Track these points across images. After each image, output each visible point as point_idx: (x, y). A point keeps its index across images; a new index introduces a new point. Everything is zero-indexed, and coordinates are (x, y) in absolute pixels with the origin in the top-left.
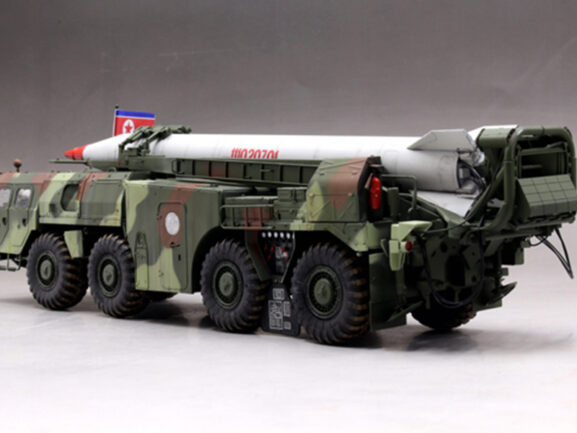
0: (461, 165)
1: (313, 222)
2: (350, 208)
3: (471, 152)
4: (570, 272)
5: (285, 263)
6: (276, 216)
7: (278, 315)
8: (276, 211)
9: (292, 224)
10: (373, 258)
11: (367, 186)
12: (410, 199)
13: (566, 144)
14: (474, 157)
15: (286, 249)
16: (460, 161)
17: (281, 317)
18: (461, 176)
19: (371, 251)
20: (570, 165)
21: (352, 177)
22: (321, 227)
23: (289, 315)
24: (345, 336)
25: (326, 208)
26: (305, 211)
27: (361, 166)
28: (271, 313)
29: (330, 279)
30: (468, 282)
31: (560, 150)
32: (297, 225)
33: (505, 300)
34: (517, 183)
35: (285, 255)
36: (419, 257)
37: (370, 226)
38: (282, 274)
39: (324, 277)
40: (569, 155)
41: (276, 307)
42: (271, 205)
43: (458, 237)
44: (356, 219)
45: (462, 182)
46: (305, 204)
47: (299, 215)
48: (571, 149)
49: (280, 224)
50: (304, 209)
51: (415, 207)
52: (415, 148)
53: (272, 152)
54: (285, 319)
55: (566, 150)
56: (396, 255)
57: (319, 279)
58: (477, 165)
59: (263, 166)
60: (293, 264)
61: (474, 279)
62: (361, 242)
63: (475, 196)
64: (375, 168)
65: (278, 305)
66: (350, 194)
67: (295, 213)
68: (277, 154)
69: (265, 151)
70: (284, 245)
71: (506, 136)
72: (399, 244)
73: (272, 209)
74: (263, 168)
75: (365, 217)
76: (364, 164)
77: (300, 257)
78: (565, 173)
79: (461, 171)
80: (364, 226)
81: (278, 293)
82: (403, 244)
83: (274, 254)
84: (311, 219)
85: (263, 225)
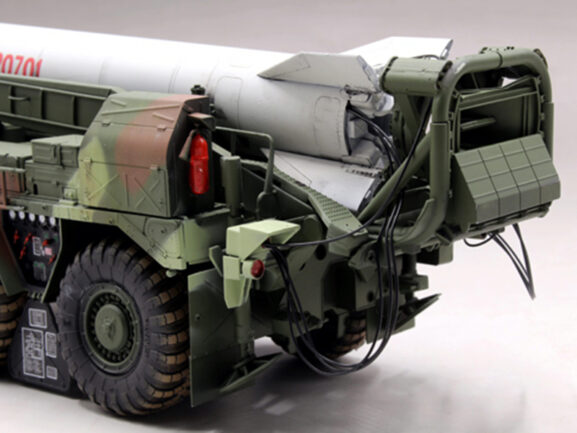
0: (351, 115)
1: (91, 208)
2: (155, 191)
3: (369, 94)
4: (529, 285)
5: (48, 267)
6: (31, 189)
7: (36, 354)
8: (29, 179)
9: (55, 207)
10: (194, 282)
11: (183, 154)
12: (261, 172)
13: (537, 81)
14: (375, 101)
15: (50, 242)
16: (350, 107)
17: (42, 358)
18: (352, 135)
19: (192, 269)
20: (542, 116)
21: (158, 135)
22: (104, 219)
23: (54, 356)
24: (147, 406)
25: (112, 187)
26: (78, 186)
27: (174, 117)
28: (25, 350)
29: (121, 305)
30: (362, 302)
31: (526, 93)
32: (63, 210)
33: (419, 318)
34: (454, 161)
35: (48, 251)
36: (276, 277)
37: (189, 224)
38: (43, 285)
39: (111, 301)
40: (541, 99)
41: (33, 339)
42: (20, 170)
43: (347, 255)
44: (165, 211)
45: (352, 146)
46: (76, 174)
47: (68, 192)
48: (545, 90)
49: (35, 203)
50: (75, 182)
51: (270, 189)
52: (272, 77)
53: (31, 60)
54: (49, 361)
55: (537, 92)
56: (235, 283)
57: (102, 304)
58: (380, 114)
59: (14, 91)
60: (60, 274)
61: (371, 297)
62: (173, 251)
63: (375, 172)
64: (198, 121)
65: (36, 336)
66: (154, 168)
67: (61, 186)
68: (39, 64)
69: (20, 58)
70: (46, 236)
71: (435, 76)
72: (241, 264)
73: (22, 177)
74: (13, 93)
75: (180, 208)
76: (178, 112)
77: (71, 262)
78: (534, 132)
79: (352, 125)
80: (178, 225)
81: (37, 316)
82: (248, 265)
83: (29, 248)
84: (88, 203)
85: (8, 203)
